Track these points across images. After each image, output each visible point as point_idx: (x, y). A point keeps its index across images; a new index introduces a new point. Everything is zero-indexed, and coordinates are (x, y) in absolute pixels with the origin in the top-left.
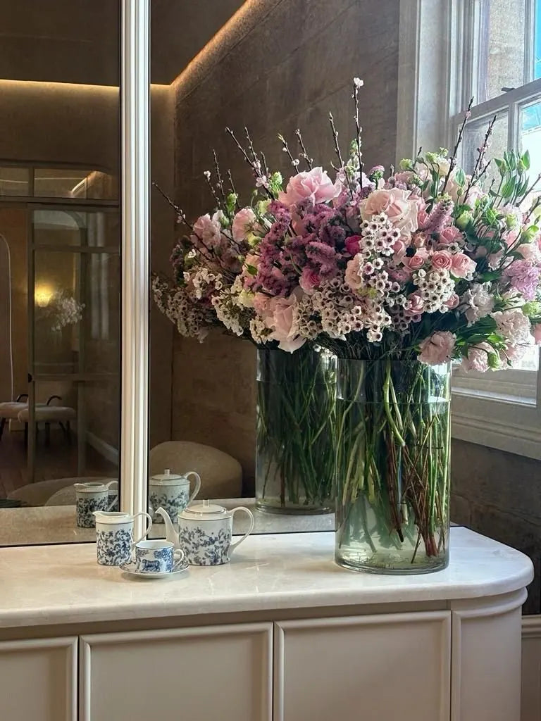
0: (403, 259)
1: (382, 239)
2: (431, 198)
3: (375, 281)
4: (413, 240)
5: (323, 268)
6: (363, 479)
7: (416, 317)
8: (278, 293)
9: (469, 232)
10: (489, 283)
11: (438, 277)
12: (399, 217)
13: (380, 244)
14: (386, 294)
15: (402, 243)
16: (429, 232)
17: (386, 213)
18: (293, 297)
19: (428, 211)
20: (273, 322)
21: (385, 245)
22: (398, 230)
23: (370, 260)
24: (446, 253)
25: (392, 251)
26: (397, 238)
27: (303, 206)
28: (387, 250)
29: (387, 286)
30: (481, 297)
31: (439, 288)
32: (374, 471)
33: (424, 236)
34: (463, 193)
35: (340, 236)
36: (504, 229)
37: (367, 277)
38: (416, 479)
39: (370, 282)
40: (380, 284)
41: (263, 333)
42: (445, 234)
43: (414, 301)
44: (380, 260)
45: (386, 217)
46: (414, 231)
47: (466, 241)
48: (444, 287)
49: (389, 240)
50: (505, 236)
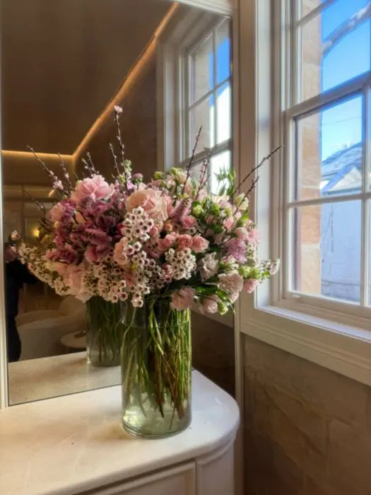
0: (158, 240)
1: (140, 228)
2: (175, 197)
3: (136, 259)
4: (164, 227)
5: (99, 248)
6: (137, 377)
7: (168, 279)
8: (72, 261)
9: (201, 219)
10: (215, 253)
11: (184, 254)
12: (153, 210)
13: (138, 231)
14: (145, 268)
15: (157, 229)
16: (175, 219)
17: (143, 207)
18: (82, 265)
19: (174, 204)
20: (70, 283)
21: (142, 232)
22: (152, 221)
23: (131, 244)
24: (188, 236)
25: (148, 237)
26: (151, 227)
27: (85, 201)
28: (144, 236)
29: (146, 262)
30: (211, 263)
31: (185, 262)
32: (144, 371)
33: (171, 222)
34: (196, 193)
35: (112, 223)
36: (224, 218)
37: (130, 257)
38: (171, 375)
39: (133, 260)
40: (140, 262)
41: (63, 289)
42: (187, 222)
43: (166, 269)
44: (138, 244)
45: (142, 210)
46: (165, 219)
47: (200, 225)
48: (188, 261)
49: (145, 228)
50: (224, 222)
